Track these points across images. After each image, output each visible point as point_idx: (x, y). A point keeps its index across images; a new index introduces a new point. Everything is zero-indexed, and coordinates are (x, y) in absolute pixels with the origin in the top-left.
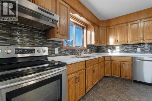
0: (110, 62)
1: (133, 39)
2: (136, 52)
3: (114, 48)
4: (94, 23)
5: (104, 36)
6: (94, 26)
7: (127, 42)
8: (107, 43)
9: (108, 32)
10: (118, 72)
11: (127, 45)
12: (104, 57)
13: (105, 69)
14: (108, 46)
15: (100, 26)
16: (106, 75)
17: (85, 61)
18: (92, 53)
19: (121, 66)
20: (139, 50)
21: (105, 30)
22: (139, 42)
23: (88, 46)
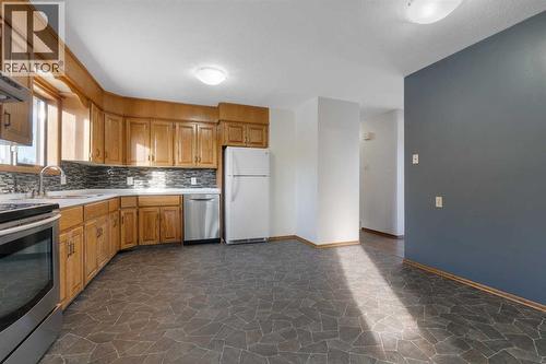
0: (135, 211)
1: (184, 158)
2: (189, 185)
3: (143, 175)
4: (88, 99)
5: (117, 140)
6: (88, 106)
7: (174, 163)
8: (125, 161)
9: (128, 130)
10: (155, 233)
11: (174, 169)
12: (120, 198)
13: (123, 232)
14: (127, 169)
15: (105, 107)
16: (124, 247)
17: (83, 206)
18: (75, 187)
19: (160, 218)
20: (194, 181)
21: (120, 124)
22: (193, 165)
23: (62, 164)
